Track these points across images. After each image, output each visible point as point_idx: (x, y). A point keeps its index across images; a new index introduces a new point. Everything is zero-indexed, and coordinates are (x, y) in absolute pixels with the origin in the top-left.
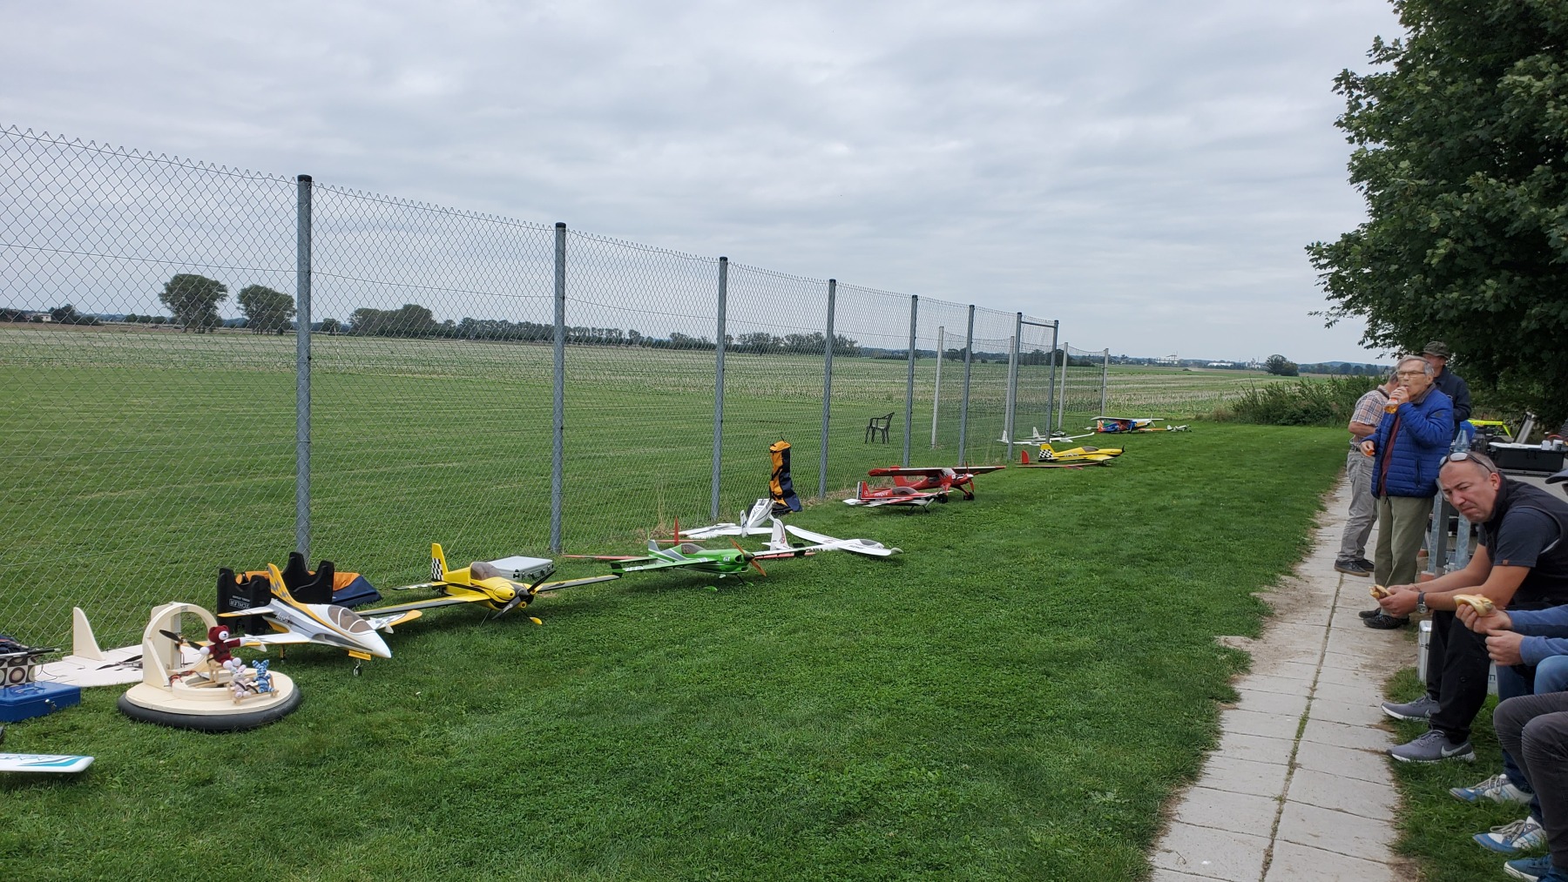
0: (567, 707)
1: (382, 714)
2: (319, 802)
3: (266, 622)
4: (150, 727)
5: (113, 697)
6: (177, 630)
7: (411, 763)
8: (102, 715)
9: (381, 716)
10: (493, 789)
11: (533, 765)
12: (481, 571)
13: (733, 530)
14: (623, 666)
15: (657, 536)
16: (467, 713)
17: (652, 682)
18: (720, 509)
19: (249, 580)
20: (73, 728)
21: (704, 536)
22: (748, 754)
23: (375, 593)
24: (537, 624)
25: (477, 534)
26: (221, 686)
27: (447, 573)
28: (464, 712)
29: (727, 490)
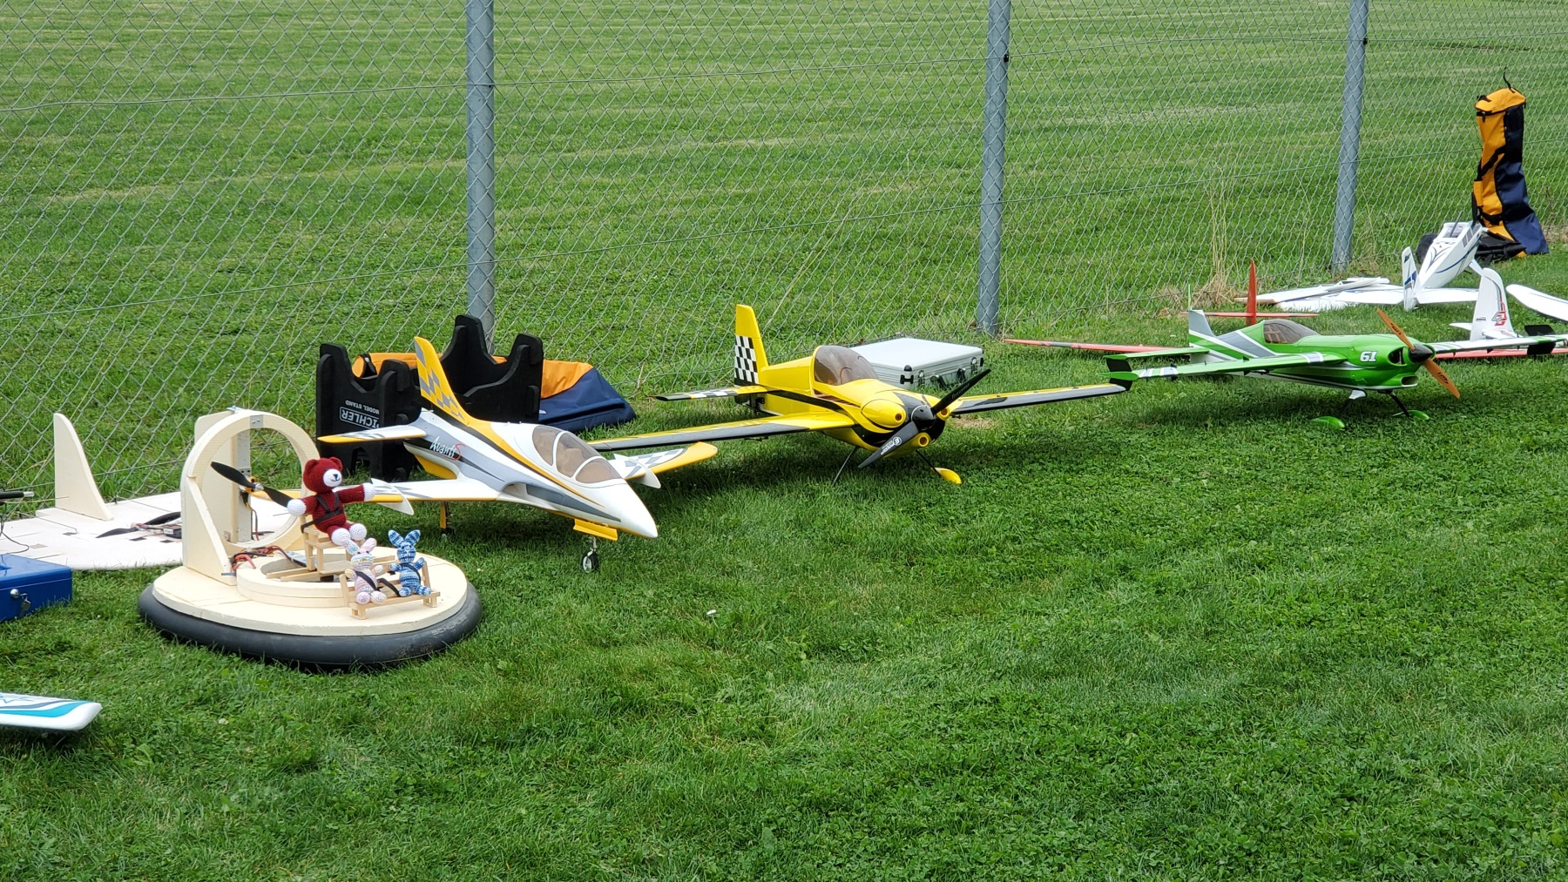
0: (1015, 657)
1: (640, 650)
2: (520, 818)
3: (411, 456)
4: (199, 653)
5: (129, 593)
6: (243, 465)
7: (698, 750)
8: (110, 625)
9: (637, 656)
10: (864, 813)
11: (946, 770)
12: (835, 366)
13: (1382, 293)
14: (1132, 579)
15: (1209, 303)
16: (809, 657)
17: (1196, 616)
18: (1353, 244)
19: (378, 370)
20: (62, 647)
21: (1314, 305)
22: (1412, 783)
23: (622, 406)
24: (951, 483)
25: (824, 290)
26: (328, 578)
27: (764, 367)
28: (803, 656)
29: (1372, 202)
